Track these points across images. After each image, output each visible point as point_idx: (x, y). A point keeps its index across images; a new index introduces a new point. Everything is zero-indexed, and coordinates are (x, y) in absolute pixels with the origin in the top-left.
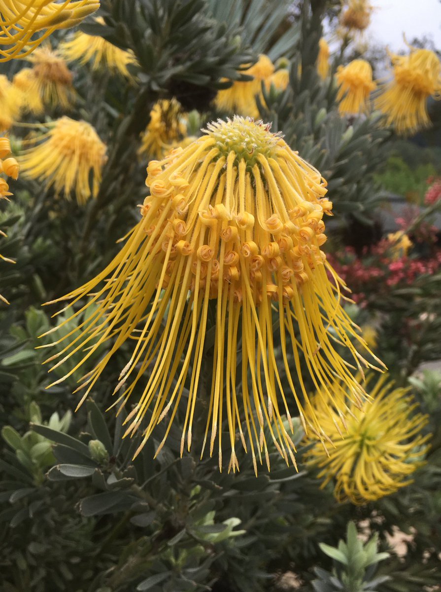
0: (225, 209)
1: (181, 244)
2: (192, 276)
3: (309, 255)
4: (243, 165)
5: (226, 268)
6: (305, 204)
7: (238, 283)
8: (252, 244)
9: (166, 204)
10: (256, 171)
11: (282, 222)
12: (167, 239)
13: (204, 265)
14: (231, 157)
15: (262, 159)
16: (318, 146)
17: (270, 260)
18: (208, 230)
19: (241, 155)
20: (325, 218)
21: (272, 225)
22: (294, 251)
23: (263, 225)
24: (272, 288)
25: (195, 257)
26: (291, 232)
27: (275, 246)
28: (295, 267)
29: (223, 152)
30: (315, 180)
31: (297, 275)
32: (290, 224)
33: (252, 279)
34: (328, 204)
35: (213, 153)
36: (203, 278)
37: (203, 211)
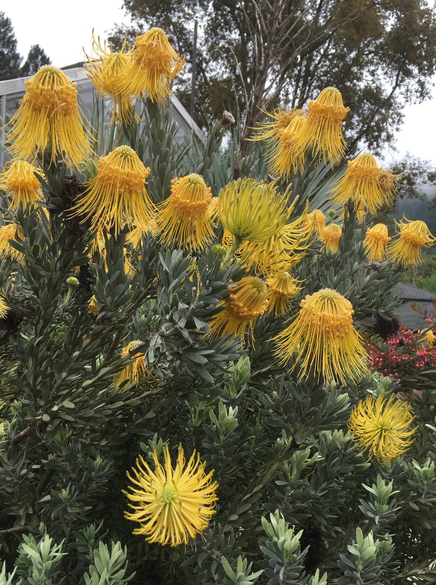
0: (325, 313)
1: (314, 322)
2: (316, 330)
3: (348, 325)
4: (329, 302)
5: (326, 328)
6: (346, 311)
7: (328, 332)
8: (333, 322)
9: (309, 312)
10: (333, 303)
11: (340, 316)
12: (309, 320)
13: (320, 327)
14: (326, 299)
15: (334, 300)
16: (353, 286)
17: (337, 326)
18: (320, 318)
19: (329, 299)
20: (352, 315)
21: (338, 317)
22: (343, 324)
23: (335, 317)
24: (338, 334)
25: (317, 325)
26: (343, 319)
27: (338, 322)
28: (344, 328)
29: (324, 298)
30: (349, 304)
31: (345, 331)
32: (342, 317)
33: (332, 331)
34: (353, 311)
35: (321, 298)
36: (319, 331)
37: (320, 314)
